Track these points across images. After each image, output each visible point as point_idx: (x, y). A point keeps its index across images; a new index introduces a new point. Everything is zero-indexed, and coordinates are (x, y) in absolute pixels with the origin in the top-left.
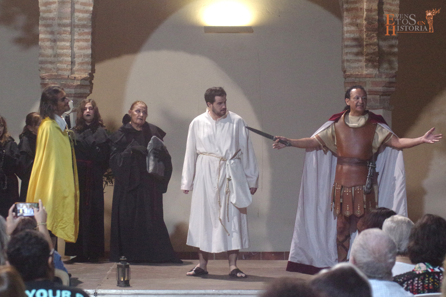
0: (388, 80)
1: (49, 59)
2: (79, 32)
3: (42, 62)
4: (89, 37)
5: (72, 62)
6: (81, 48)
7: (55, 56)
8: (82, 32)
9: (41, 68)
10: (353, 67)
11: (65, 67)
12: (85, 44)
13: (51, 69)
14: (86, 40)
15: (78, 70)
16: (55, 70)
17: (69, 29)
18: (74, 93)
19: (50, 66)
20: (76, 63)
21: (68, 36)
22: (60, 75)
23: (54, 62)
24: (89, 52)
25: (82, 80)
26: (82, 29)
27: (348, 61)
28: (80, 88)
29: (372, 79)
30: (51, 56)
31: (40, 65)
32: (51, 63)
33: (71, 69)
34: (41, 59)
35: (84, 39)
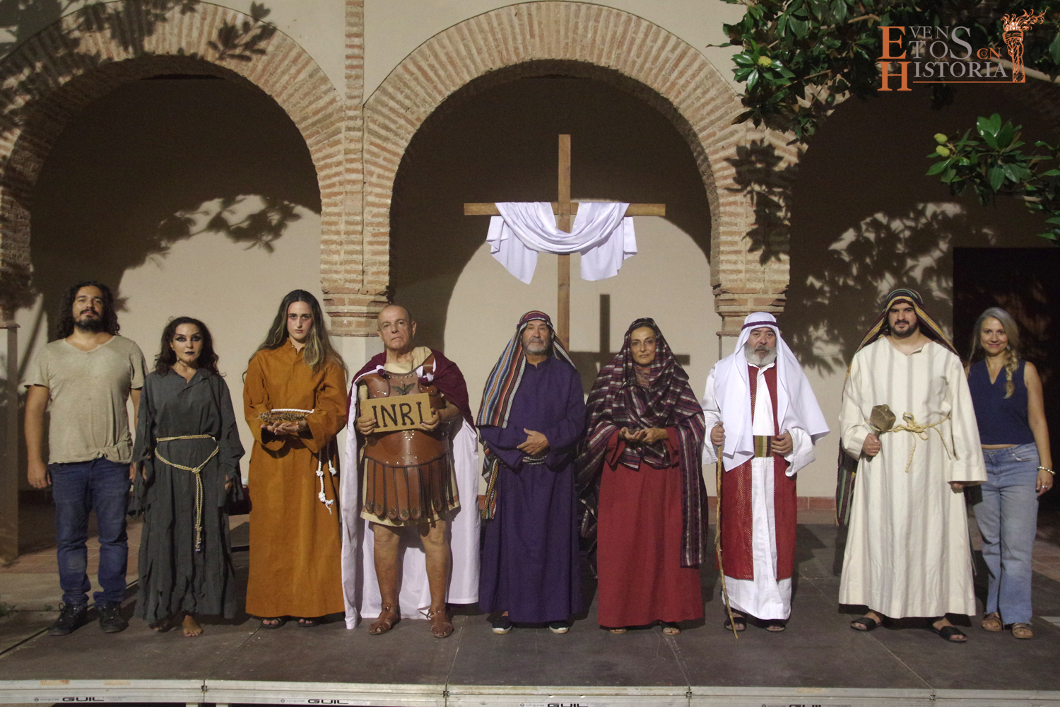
0: (776, 296)
1: (335, 268)
2: (374, 232)
3: (324, 272)
4: (387, 239)
5: (363, 272)
6: (376, 253)
7: (341, 264)
8: (376, 231)
9: (324, 279)
10: (730, 280)
11: (355, 278)
12: (381, 248)
13: (336, 281)
14: (383, 243)
15: (370, 282)
16: (342, 282)
17: (359, 228)
18: (366, 312)
19: (335, 276)
20: (370, 272)
21: (358, 236)
22: (348, 288)
23: (341, 272)
24: (387, 258)
25: (376, 295)
26: (376, 228)
27: (724, 271)
28: (375, 306)
29: (755, 296)
30: (336, 264)
31: (322, 276)
32: (336, 272)
33: (363, 281)
34: (323, 267)
35: (379, 242)
